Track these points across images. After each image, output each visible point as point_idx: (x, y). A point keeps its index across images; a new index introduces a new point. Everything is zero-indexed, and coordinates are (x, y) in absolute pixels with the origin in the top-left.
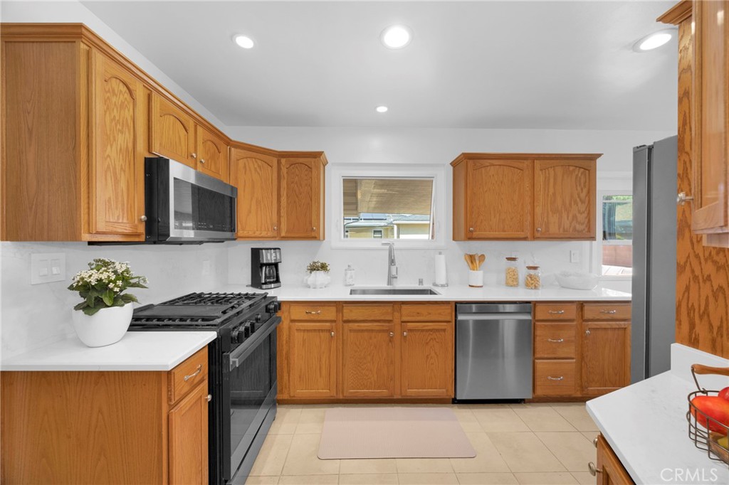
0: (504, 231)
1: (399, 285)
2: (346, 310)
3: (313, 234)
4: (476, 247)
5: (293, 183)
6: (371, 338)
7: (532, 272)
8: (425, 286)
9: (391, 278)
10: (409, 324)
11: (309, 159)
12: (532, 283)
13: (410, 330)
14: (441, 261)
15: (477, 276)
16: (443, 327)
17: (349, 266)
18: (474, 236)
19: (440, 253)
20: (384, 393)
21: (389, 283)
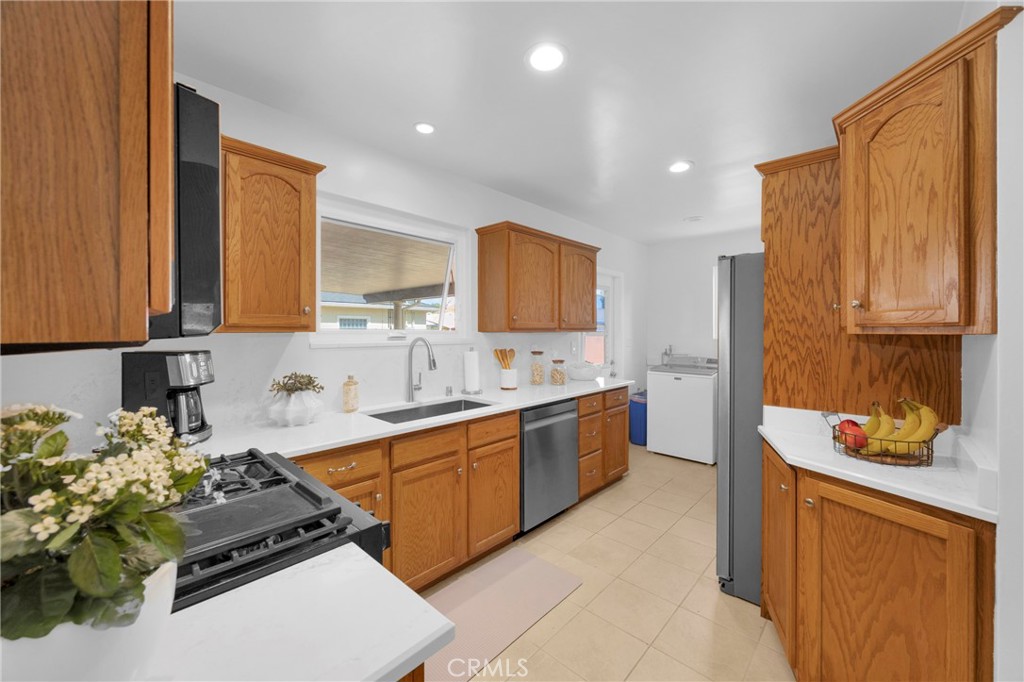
0: (540, 321)
1: (425, 399)
2: (397, 449)
3: (304, 321)
4: (509, 340)
5: (257, 212)
6: (432, 486)
7: (559, 367)
8: (457, 396)
9: (412, 389)
10: (478, 450)
11: (297, 174)
12: (557, 379)
13: (479, 459)
14: (473, 359)
15: (510, 377)
16: (511, 445)
17: (349, 377)
18: (517, 326)
19: (472, 349)
20: (450, 563)
21: (411, 398)
